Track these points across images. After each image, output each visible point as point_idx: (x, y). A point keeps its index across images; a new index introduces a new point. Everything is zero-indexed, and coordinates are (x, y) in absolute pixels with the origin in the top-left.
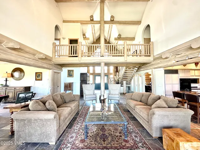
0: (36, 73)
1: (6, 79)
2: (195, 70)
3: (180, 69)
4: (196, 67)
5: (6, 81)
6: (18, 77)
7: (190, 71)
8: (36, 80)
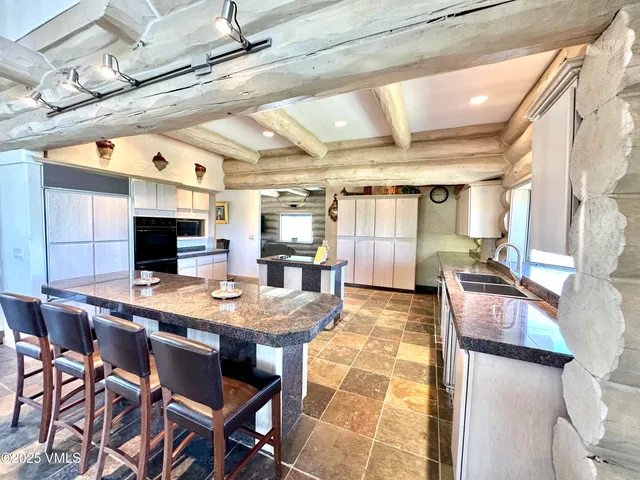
2: (193, 189)
3: (135, 177)
4: (200, 183)
7: (175, 192)
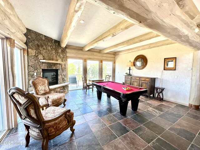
0: (165, 59)
1: (130, 68)
5: (130, 70)
6: (139, 66)
8: (164, 70)
